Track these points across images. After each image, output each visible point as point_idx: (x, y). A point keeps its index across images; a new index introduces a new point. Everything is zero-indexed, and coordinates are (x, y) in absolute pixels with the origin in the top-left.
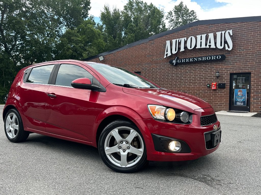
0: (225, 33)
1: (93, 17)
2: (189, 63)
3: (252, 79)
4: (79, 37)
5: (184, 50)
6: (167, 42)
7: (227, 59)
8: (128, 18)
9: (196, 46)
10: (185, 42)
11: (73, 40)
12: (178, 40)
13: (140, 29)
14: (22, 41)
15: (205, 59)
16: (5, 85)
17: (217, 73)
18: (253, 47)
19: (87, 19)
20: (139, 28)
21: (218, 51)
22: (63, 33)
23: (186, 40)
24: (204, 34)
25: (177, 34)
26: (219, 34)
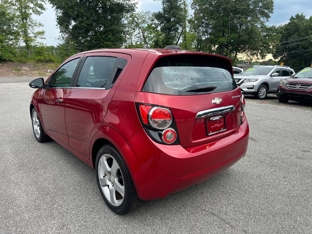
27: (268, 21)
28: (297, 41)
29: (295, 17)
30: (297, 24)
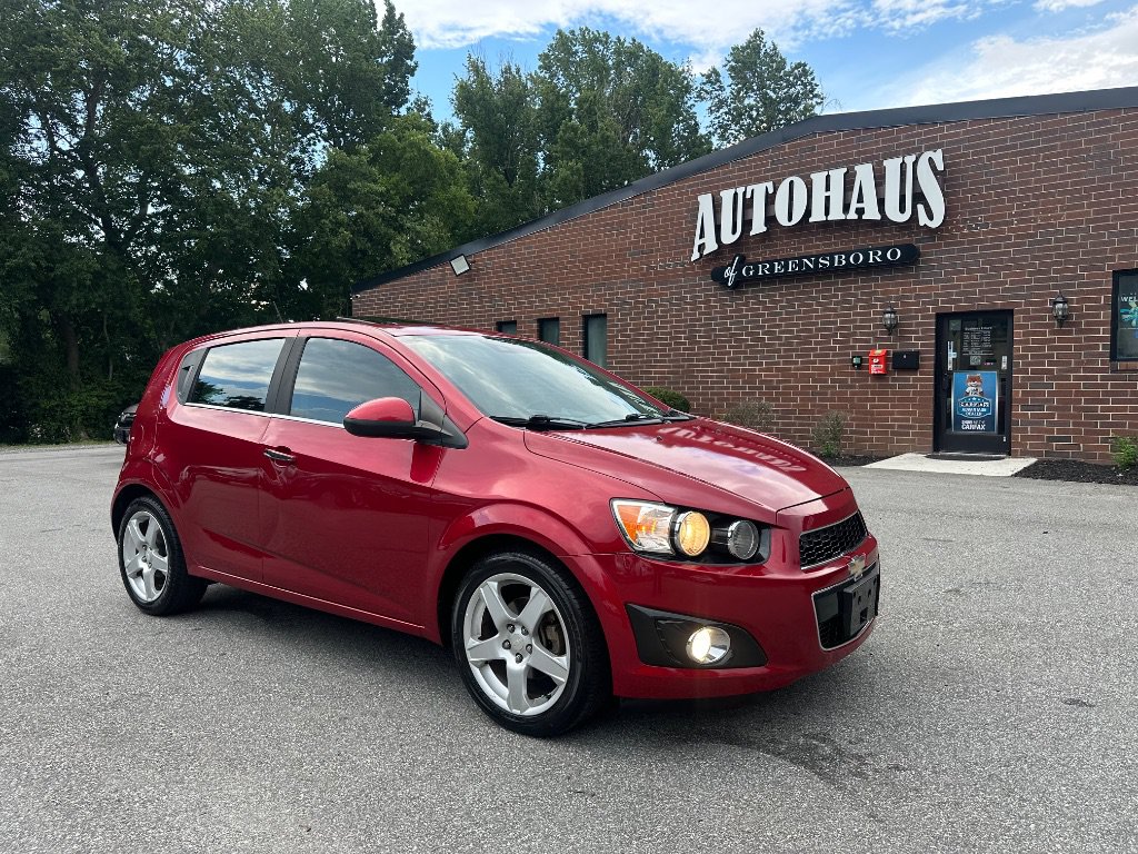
0: (915, 164)
1: (426, 103)
2: (786, 278)
3: (1018, 334)
4: (375, 182)
5: (765, 229)
6: (701, 198)
7: (923, 262)
8: (558, 99)
9: (808, 213)
10: (770, 200)
11: (355, 191)
12: (740, 190)
13: (605, 140)
14: (166, 203)
15: (844, 262)
16: (114, 371)
17: (888, 312)
18: (1022, 214)
19: (403, 111)
20: (602, 137)
21: (890, 231)
22: (318, 167)
23: (771, 191)
24: (837, 166)
25: (740, 170)
26: (892, 166)
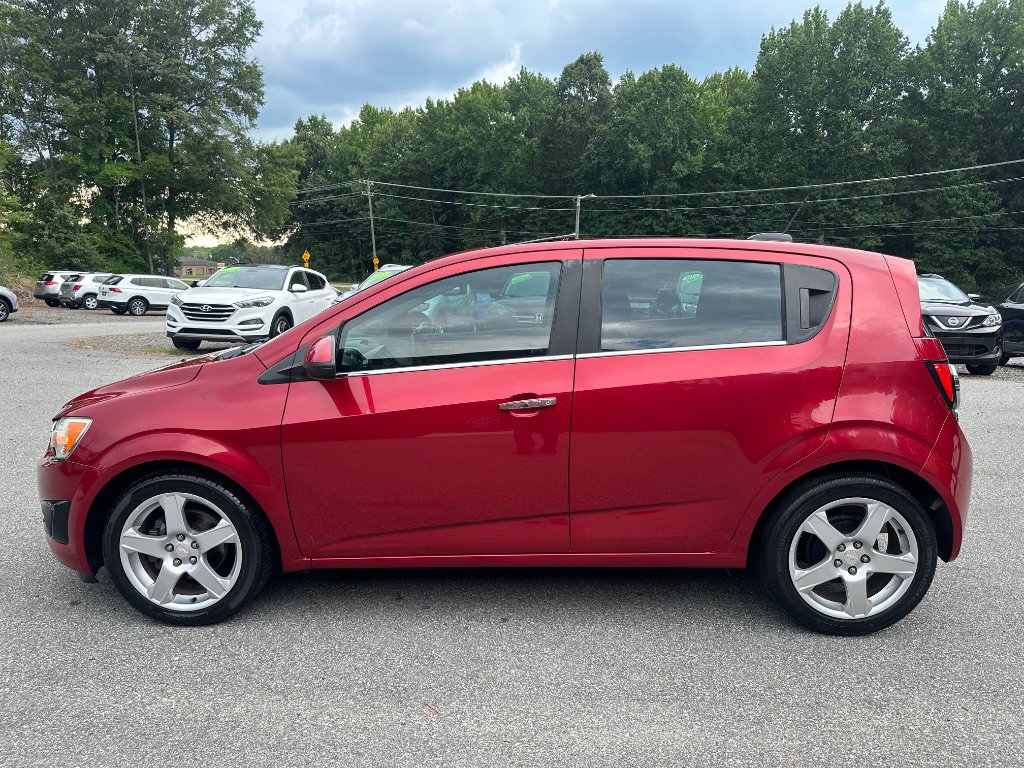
27: (253, 126)
28: (326, 193)
29: (305, 121)
30: (317, 146)
